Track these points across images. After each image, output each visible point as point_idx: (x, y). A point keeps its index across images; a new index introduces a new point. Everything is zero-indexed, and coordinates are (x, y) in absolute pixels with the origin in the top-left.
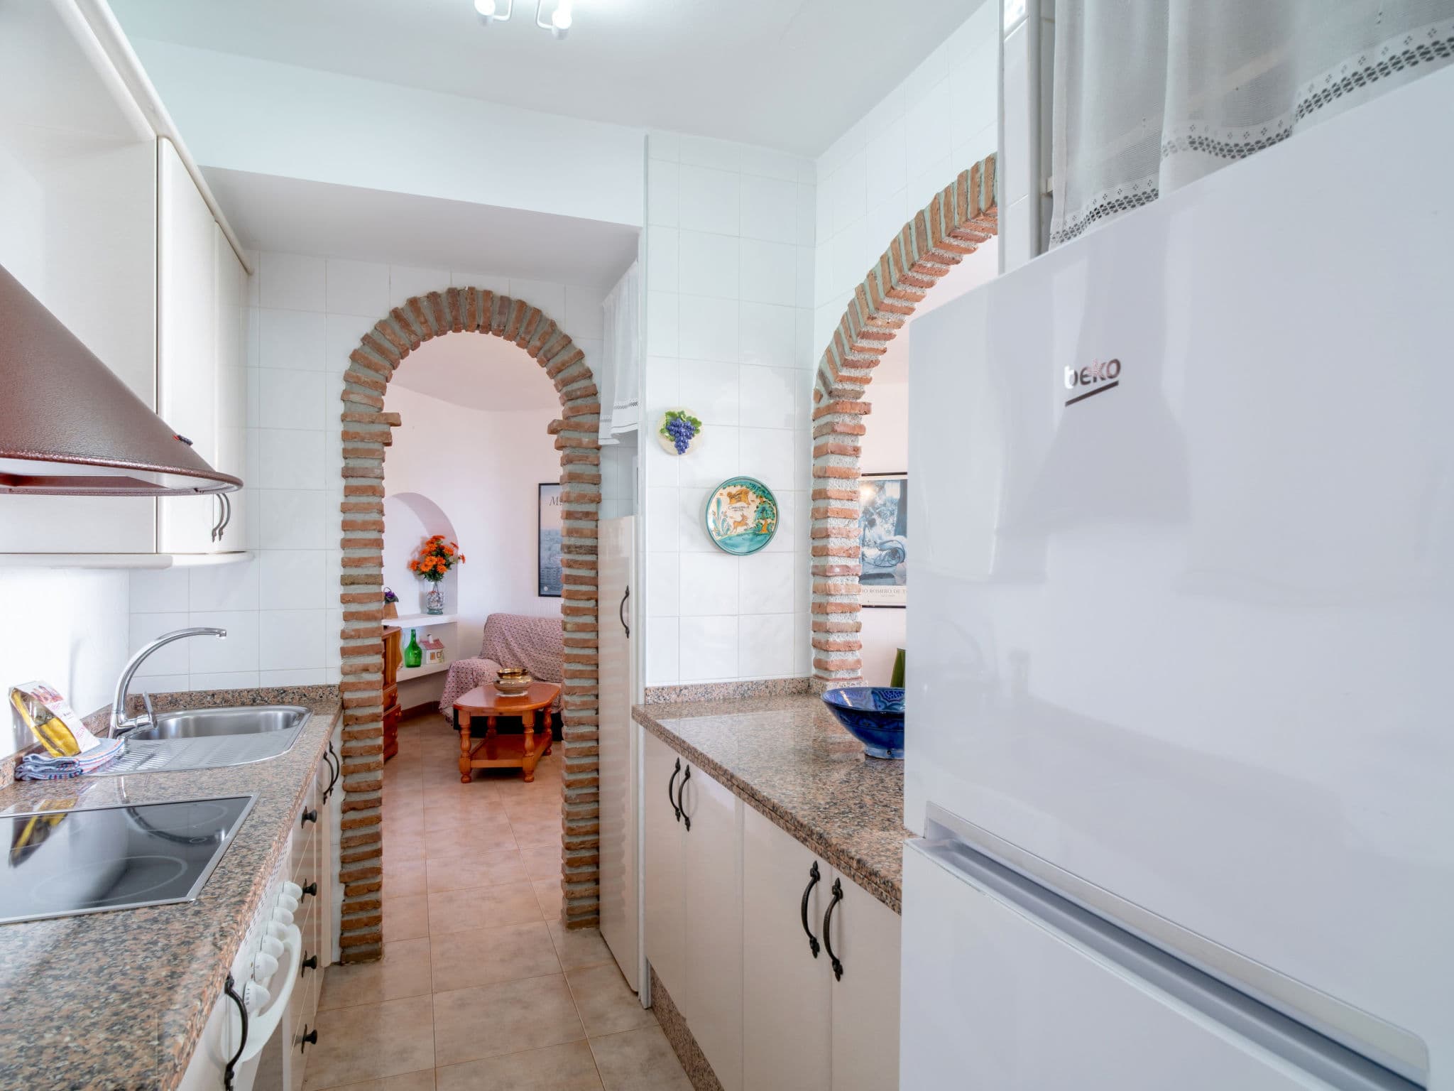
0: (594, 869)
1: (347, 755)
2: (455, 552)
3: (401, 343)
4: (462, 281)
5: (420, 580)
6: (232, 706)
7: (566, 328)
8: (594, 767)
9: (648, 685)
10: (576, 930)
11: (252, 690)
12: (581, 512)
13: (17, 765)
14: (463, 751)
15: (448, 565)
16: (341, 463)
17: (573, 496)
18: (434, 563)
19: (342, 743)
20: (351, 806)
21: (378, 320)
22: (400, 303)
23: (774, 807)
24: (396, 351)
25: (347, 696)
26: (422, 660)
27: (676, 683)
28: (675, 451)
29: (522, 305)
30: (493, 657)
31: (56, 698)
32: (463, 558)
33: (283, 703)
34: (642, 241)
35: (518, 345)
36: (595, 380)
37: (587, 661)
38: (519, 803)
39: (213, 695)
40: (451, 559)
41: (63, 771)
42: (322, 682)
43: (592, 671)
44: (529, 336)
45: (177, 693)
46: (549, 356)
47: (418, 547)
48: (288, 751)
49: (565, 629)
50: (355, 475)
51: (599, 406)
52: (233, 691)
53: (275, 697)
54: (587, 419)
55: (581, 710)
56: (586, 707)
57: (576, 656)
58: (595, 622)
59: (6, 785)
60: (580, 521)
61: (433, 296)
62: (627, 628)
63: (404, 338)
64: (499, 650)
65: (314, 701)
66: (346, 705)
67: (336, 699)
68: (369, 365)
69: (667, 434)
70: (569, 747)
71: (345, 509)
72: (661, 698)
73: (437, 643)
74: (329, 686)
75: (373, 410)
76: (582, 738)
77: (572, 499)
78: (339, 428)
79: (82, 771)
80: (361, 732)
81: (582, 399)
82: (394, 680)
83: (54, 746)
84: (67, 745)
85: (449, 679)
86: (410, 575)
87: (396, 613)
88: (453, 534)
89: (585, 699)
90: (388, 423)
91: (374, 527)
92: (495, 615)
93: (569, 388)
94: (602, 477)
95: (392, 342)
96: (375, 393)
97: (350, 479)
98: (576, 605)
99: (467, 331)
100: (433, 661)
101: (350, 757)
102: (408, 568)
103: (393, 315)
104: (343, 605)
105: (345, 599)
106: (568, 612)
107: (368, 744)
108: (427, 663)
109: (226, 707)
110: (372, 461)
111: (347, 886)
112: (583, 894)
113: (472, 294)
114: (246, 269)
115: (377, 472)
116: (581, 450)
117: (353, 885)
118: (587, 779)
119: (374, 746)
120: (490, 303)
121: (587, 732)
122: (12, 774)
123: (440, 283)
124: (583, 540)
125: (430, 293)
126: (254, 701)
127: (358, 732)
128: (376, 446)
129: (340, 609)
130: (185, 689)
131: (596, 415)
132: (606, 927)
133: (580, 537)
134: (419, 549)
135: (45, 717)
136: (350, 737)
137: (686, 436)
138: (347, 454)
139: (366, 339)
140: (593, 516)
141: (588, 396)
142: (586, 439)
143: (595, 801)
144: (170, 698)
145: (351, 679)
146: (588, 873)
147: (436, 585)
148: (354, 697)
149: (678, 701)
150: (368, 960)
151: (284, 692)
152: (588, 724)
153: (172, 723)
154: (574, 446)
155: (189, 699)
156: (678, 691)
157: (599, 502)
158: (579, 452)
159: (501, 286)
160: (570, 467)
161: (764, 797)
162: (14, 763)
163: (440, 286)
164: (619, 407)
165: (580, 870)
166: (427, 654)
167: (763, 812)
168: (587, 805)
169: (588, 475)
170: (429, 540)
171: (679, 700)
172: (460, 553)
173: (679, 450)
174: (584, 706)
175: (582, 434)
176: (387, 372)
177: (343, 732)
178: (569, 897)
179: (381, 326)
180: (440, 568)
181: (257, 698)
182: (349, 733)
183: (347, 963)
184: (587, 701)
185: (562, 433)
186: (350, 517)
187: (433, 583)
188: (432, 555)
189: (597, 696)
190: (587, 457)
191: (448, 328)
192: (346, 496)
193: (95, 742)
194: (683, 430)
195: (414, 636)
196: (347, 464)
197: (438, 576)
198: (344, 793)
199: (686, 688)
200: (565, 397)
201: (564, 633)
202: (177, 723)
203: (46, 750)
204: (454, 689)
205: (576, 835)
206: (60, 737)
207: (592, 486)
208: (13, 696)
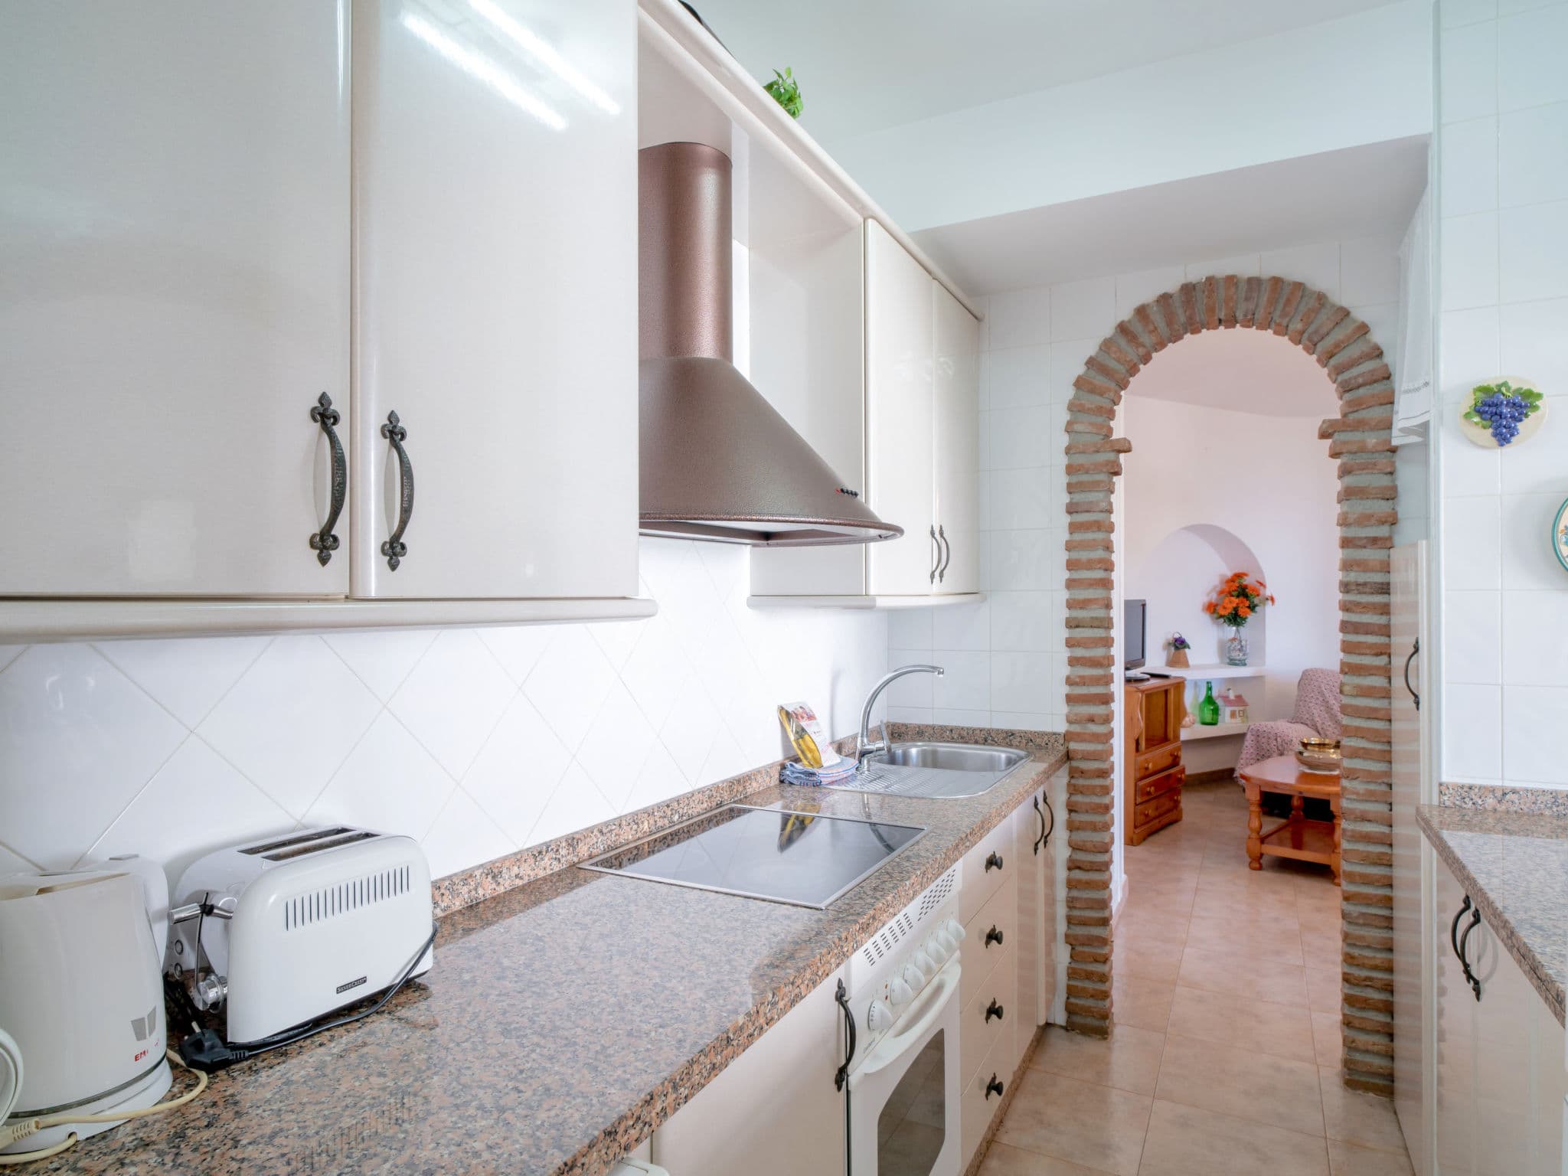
0: (1388, 1020)
1: (1073, 809)
2: (1261, 592)
3: (1128, 359)
4: (1197, 273)
5: (1218, 625)
6: (966, 743)
7: (1342, 297)
8: (1386, 882)
9: (1445, 779)
10: (1360, 1092)
11: (984, 729)
12: (1366, 538)
13: (782, 769)
14: (1251, 830)
15: (1252, 608)
16: (1066, 498)
17: (1352, 518)
18: (1235, 605)
19: (1068, 796)
20: (1078, 865)
21: (1102, 339)
22: (1126, 314)
23: (1558, 995)
24: (1122, 369)
25: (1073, 746)
26: (1220, 718)
27: (1498, 783)
28: (1494, 441)
29: (1277, 282)
30: (1308, 722)
31: (811, 717)
32: (1272, 599)
33: (1011, 746)
34: (1432, 153)
35: (1275, 333)
36: (1388, 359)
37: (1376, 737)
38: (1319, 910)
39: (951, 731)
40: (1256, 601)
41: (808, 780)
42: (1048, 729)
43: (1385, 751)
44: (1287, 319)
45: (923, 725)
46: (1316, 339)
47: (1215, 587)
48: (983, 793)
49: (1341, 692)
50: (1080, 510)
51: (1393, 392)
52: (968, 729)
53: (1004, 739)
54: (1375, 413)
55: (1367, 801)
56: (1373, 799)
57: (1358, 729)
58: (1387, 685)
59: (772, 784)
60: (1364, 550)
61: (1164, 299)
62: (1416, 696)
63: (1131, 353)
64: (1316, 715)
65: (1039, 747)
66: (1071, 756)
67: (1061, 748)
68: (1093, 390)
69: (1476, 419)
70: (1347, 848)
71: (1070, 547)
72: (1467, 800)
73: (1239, 699)
74: (1055, 734)
75: (1098, 439)
76: (1367, 838)
77: (1351, 520)
78: (1063, 460)
79: (821, 782)
80: (1088, 787)
81: (1368, 387)
82: (1177, 737)
83: (806, 758)
84: (815, 759)
85: (1246, 743)
86: (1206, 618)
87: (1188, 662)
88: (1261, 572)
89: (1372, 787)
90: (1113, 451)
91: (1099, 566)
92: (1311, 670)
93: (1346, 376)
94: (1399, 489)
95: (1118, 360)
96: (1100, 420)
97: (1074, 515)
98: (1359, 662)
99: (1208, 329)
100: (1233, 721)
101: (1076, 811)
102: (1203, 610)
103: (1118, 329)
104: (1068, 649)
105: (1070, 643)
106: (1347, 670)
107: (1093, 801)
108: (1226, 721)
109: (961, 743)
110: (1097, 494)
111: (1073, 949)
112: (1370, 1048)
113: (1210, 284)
114: (976, 318)
115: (1103, 505)
116: (1364, 455)
117: (1079, 949)
118: (1376, 895)
119: (1101, 804)
120: (1233, 290)
121: (1376, 832)
122: (777, 776)
123: (1170, 281)
124: (1368, 575)
125: (1160, 296)
126: (986, 741)
127: (1083, 786)
128: (1102, 477)
129: (1065, 653)
130: (930, 722)
131: (1389, 406)
132: (1400, 1103)
133: (1365, 571)
134: (1218, 589)
135: (801, 733)
136: (1075, 790)
137: (1513, 417)
138: (1071, 488)
139: (1091, 362)
140: (1385, 543)
141: (1375, 381)
142: (1372, 440)
143: (1387, 927)
144: (917, 729)
145: (1076, 728)
146: (1377, 1022)
147: (1238, 631)
148: (1080, 748)
149: (1499, 809)
150: (1094, 1035)
151: (1013, 734)
152: (1377, 822)
153: (914, 751)
154: (1355, 450)
155: (932, 732)
156: (1499, 794)
157: (1394, 523)
158: (1361, 459)
159: (1246, 266)
160: (1349, 480)
161: (1546, 975)
162: (779, 768)
163: (1172, 285)
164: (1407, 392)
165: (1364, 1014)
166: (1226, 712)
167: (1546, 999)
168: (1376, 930)
169: (1374, 488)
170: (1230, 577)
171: (1502, 808)
172: (1268, 593)
173: (1499, 440)
174: (1370, 797)
175: (1366, 434)
176: (1112, 394)
177: (1069, 785)
178: (1349, 1045)
179: (1107, 345)
180: (1242, 611)
181: (987, 737)
182: (1074, 786)
183: (1073, 1030)
184: (1375, 791)
185: (1336, 436)
186: (1075, 555)
187: (1234, 628)
188: (1232, 596)
189: (1390, 786)
190: (1375, 464)
191: (1182, 332)
192: (1071, 534)
193: (836, 759)
194: (1505, 410)
195: (1210, 689)
196: (1071, 499)
197: (1239, 620)
198: (1071, 849)
199: (1514, 791)
200: (1340, 389)
201: (1342, 697)
202: (918, 752)
203: (801, 761)
204: (1254, 756)
205: (1358, 965)
206: (811, 750)
207: (1383, 503)
208: (780, 713)
